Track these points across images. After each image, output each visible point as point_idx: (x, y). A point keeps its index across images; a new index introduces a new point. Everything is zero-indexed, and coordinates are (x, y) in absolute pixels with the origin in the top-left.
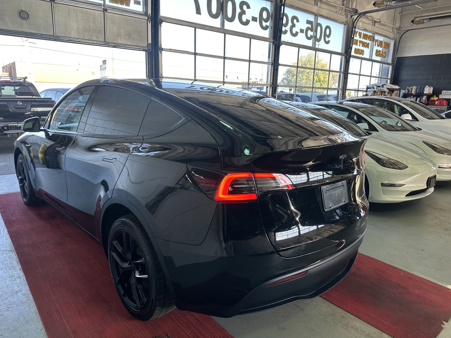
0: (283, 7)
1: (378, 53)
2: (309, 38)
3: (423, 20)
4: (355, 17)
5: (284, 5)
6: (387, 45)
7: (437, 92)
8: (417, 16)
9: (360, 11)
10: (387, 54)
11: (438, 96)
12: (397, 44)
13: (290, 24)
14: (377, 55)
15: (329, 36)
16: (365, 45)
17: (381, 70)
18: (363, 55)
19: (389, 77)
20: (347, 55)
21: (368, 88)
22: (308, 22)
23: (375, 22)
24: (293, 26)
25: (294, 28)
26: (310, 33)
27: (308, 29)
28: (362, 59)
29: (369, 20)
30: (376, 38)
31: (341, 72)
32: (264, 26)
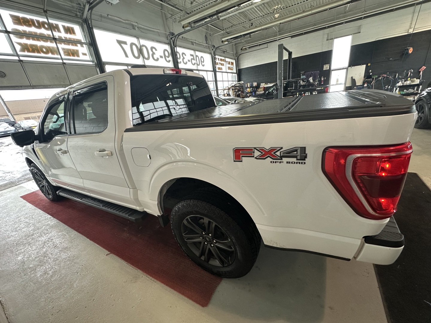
0: (175, 48)
1: (229, 68)
2: (194, 64)
4: (214, 50)
5: (176, 46)
6: (232, 63)
7: (259, 85)
8: (243, 46)
9: (216, 46)
10: (233, 68)
12: (237, 62)
13: (182, 58)
15: (203, 62)
16: (222, 64)
17: (232, 77)
18: (222, 70)
19: (237, 80)
20: (214, 71)
23: (224, 51)
24: (184, 58)
25: (184, 60)
26: (194, 62)
27: (192, 59)
28: (222, 72)
29: (221, 50)
30: (226, 60)
31: (213, 81)
32: (168, 60)
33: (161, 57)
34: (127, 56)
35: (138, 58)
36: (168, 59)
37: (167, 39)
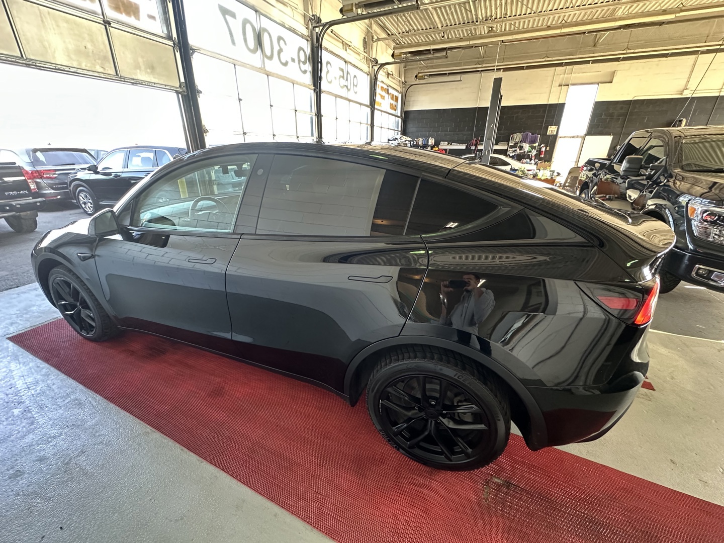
0: (320, 50)
1: (394, 108)
2: (341, 87)
3: (425, 75)
4: (376, 68)
5: (321, 47)
6: (397, 98)
7: (437, 144)
8: (419, 71)
9: (380, 62)
10: (397, 107)
11: (438, 147)
12: (404, 98)
13: (325, 69)
14: (391, 108)
15: (356, 86)
16: (383, 97)
17: (394, 122)
18: (382, 107)
19: (400, 129)
20: (372, 107)
21: (389, 140)
22: (342, 70)
23: (389, 74)
24: (328, 72)
25: (329, 74)
26: (343, 82)
27: (341, 77)
28: (382, 111)
29: (384, 72)
30: (390, 92)
31: (367, 124)
32: (303, 70)
33: (293, 60)
34: (233, 43)
35: (254, 51)
36: (304, 67)
37: (306, 28)
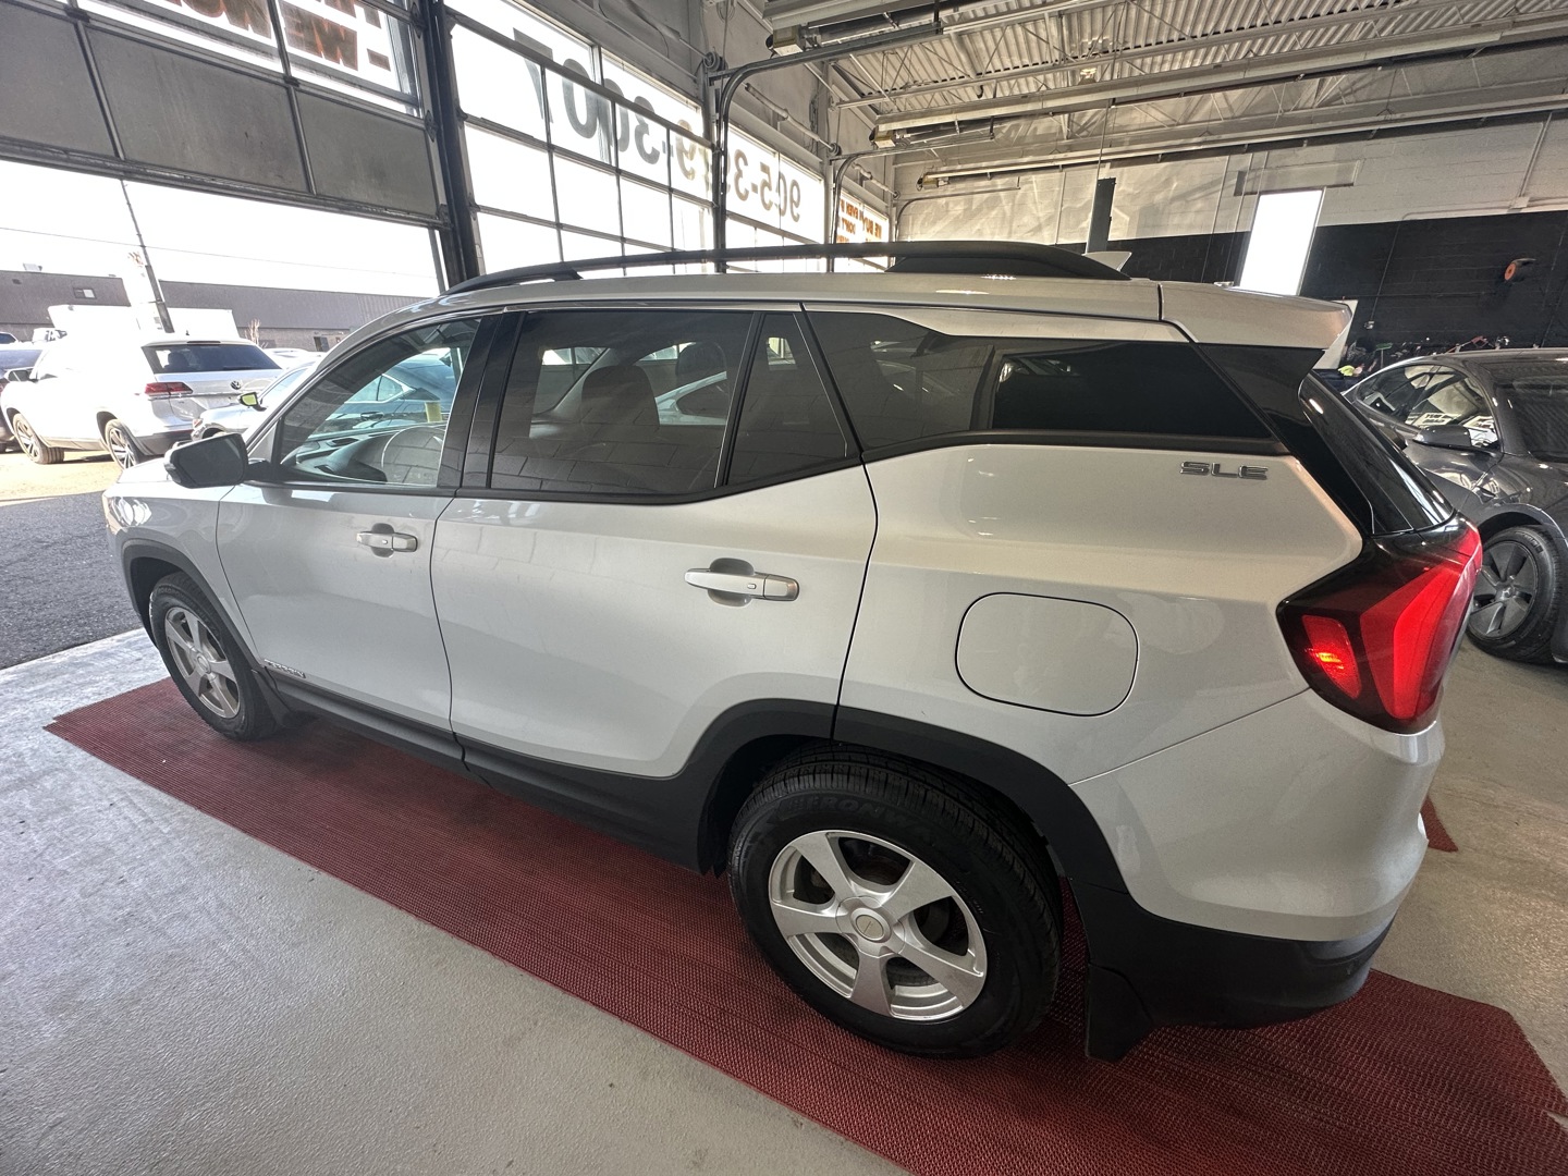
0: (723, 126)
2: (767, 207)
3: (937, 180)
5: (725, 120)
8: (928, 170)
9: (846, 152)
13: (733, 169)
15: (797, 207)
22: (765, 169)
23: (863, 178)
24: (739, 174)
25: (741, 179)
26: (769, 196)
27: (766, 184)
30: (865, 216)
32: (688, 168)
35: (587, 131)
36: (690, 164)
37: (695, 81)
